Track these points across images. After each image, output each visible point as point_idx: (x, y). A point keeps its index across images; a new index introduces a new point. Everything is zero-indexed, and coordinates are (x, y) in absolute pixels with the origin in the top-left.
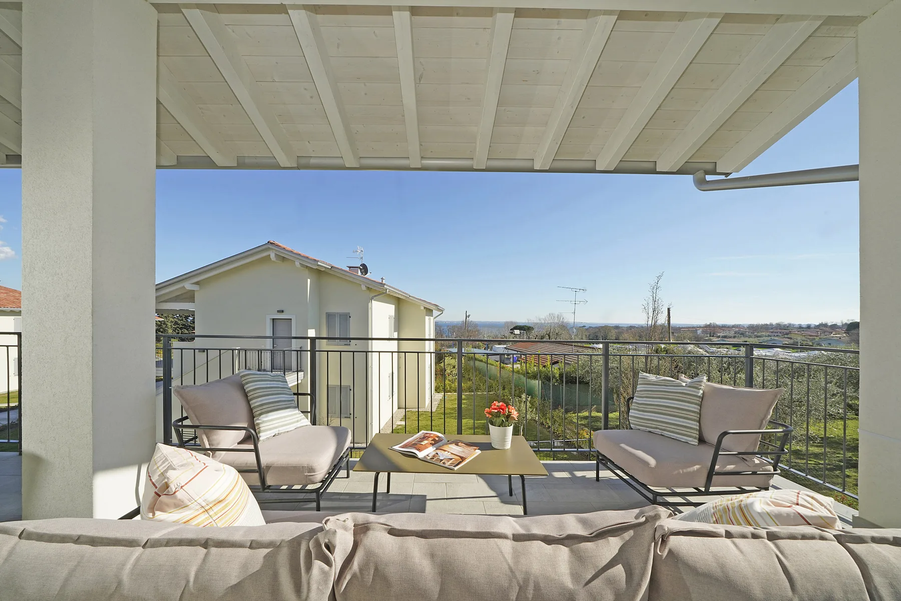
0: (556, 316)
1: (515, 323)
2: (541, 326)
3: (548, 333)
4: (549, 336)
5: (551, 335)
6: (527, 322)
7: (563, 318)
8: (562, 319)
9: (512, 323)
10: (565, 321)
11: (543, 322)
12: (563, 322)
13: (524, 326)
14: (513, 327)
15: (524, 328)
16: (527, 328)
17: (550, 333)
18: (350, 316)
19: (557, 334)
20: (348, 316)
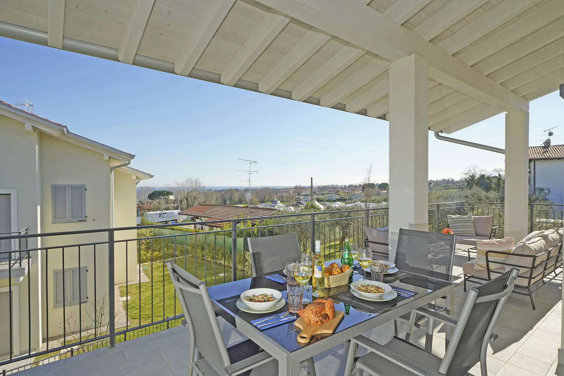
0: (193, 181)
1: (154, 188)
2: (179, 191)
3: (186, 197)
4: (187, 200)
5: (189, 199)
6: (165, 186)
7: (200, 183)
8: (199, 183)
10: (202, 185)
11: (181, 186)
12: (199, 187)
13: (163, 192)
14: (151, 193)
15: (163, 193)
16: (166, 193)
17: (188, 197)
18: (86, 189)
19: (194, 197)
20: (84, 189)
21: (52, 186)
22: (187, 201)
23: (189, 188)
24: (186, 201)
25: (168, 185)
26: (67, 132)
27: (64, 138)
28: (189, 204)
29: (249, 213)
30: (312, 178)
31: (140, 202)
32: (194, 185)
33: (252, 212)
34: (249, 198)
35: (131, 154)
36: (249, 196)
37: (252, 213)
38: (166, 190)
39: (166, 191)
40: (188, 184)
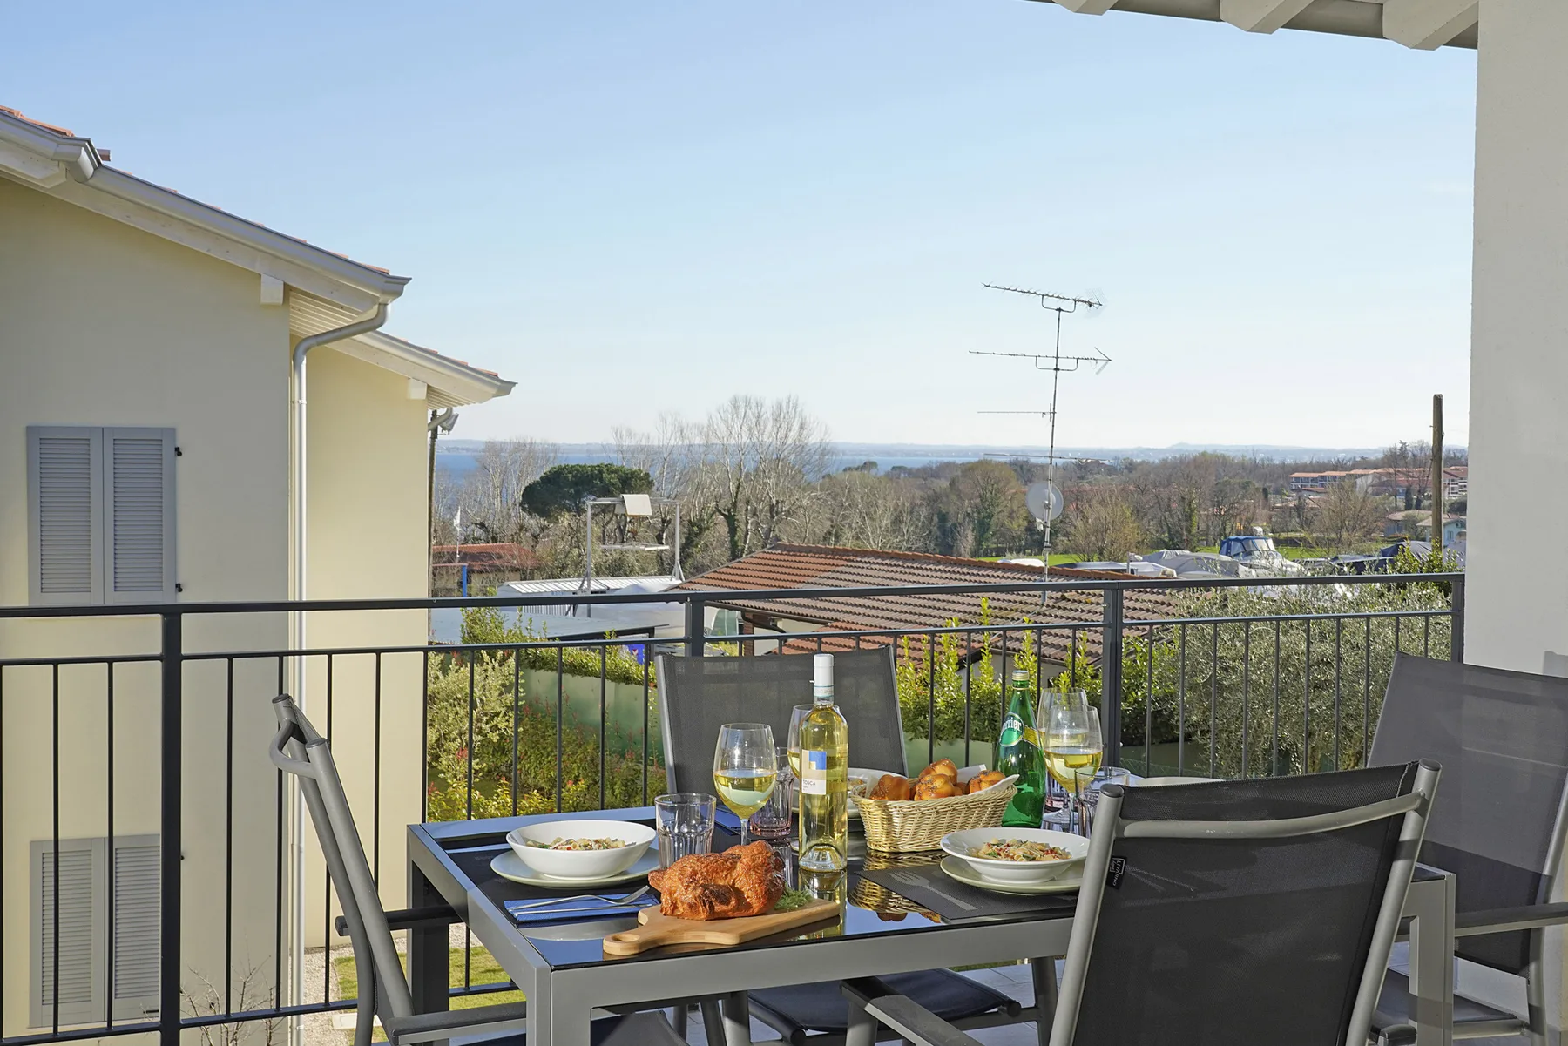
0: (768, 412)
1: (555, 449)
2: (686, 467)
3: (725, 503)
4: (731, 520)
5: (741, 517)
6: (612, 441)
7: (802, 427)
8: (796, 426)
9: (525, 452)
10: (814, 439)
11: (698, 441)
12: (800, 449)
13: (601, 472)
14: (538, 479)
15: (601, 479)
16: (620, 478)
17: (734, 504)
18: (177, 449)
19: (772, 507)
20: (168, 452)
21: (30, 430)
22: (733, 531)
23: (741, 450)
24: (723, 529)
25: (630, 433)
26: (95, 169)
27: (80, 198)
28: (740, 544)
29: (1048, 602)
30: (1438, 401)
31: (482, 525)
32: (768, 437)
33: (1064, 598)
34: (1050, 515)
35: (384, 274)
36: (1047, 506)
37: (1063, 604)
38: (617, 464)
39: (616, 471)
40: (736, 428)
